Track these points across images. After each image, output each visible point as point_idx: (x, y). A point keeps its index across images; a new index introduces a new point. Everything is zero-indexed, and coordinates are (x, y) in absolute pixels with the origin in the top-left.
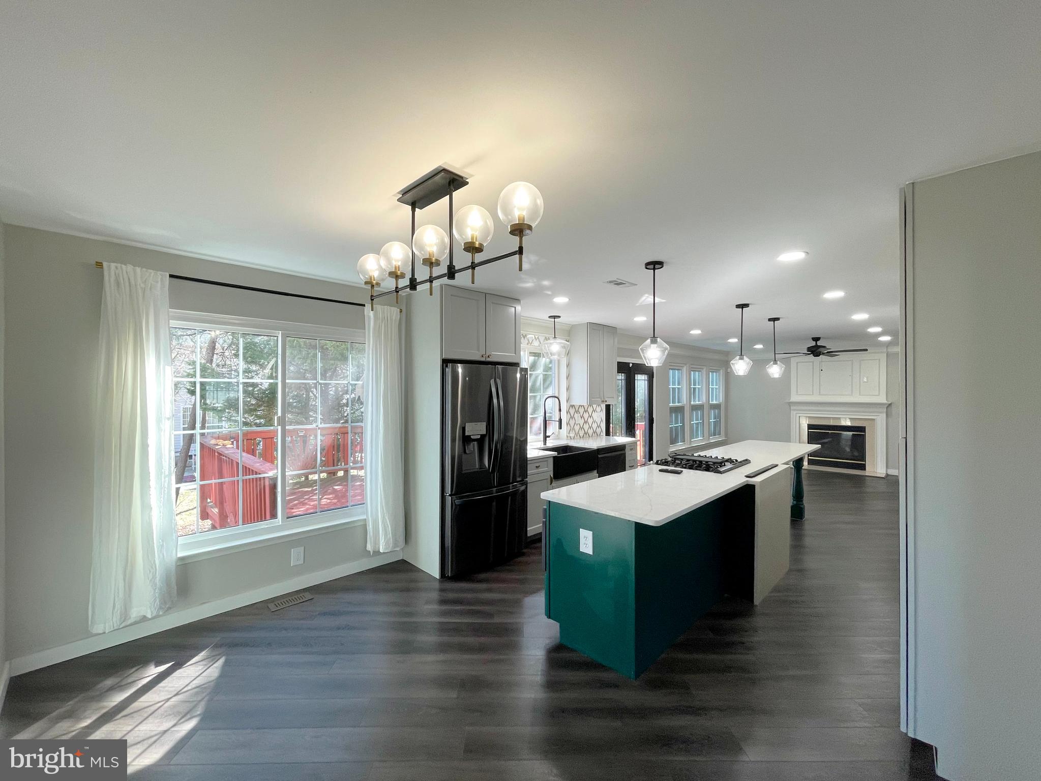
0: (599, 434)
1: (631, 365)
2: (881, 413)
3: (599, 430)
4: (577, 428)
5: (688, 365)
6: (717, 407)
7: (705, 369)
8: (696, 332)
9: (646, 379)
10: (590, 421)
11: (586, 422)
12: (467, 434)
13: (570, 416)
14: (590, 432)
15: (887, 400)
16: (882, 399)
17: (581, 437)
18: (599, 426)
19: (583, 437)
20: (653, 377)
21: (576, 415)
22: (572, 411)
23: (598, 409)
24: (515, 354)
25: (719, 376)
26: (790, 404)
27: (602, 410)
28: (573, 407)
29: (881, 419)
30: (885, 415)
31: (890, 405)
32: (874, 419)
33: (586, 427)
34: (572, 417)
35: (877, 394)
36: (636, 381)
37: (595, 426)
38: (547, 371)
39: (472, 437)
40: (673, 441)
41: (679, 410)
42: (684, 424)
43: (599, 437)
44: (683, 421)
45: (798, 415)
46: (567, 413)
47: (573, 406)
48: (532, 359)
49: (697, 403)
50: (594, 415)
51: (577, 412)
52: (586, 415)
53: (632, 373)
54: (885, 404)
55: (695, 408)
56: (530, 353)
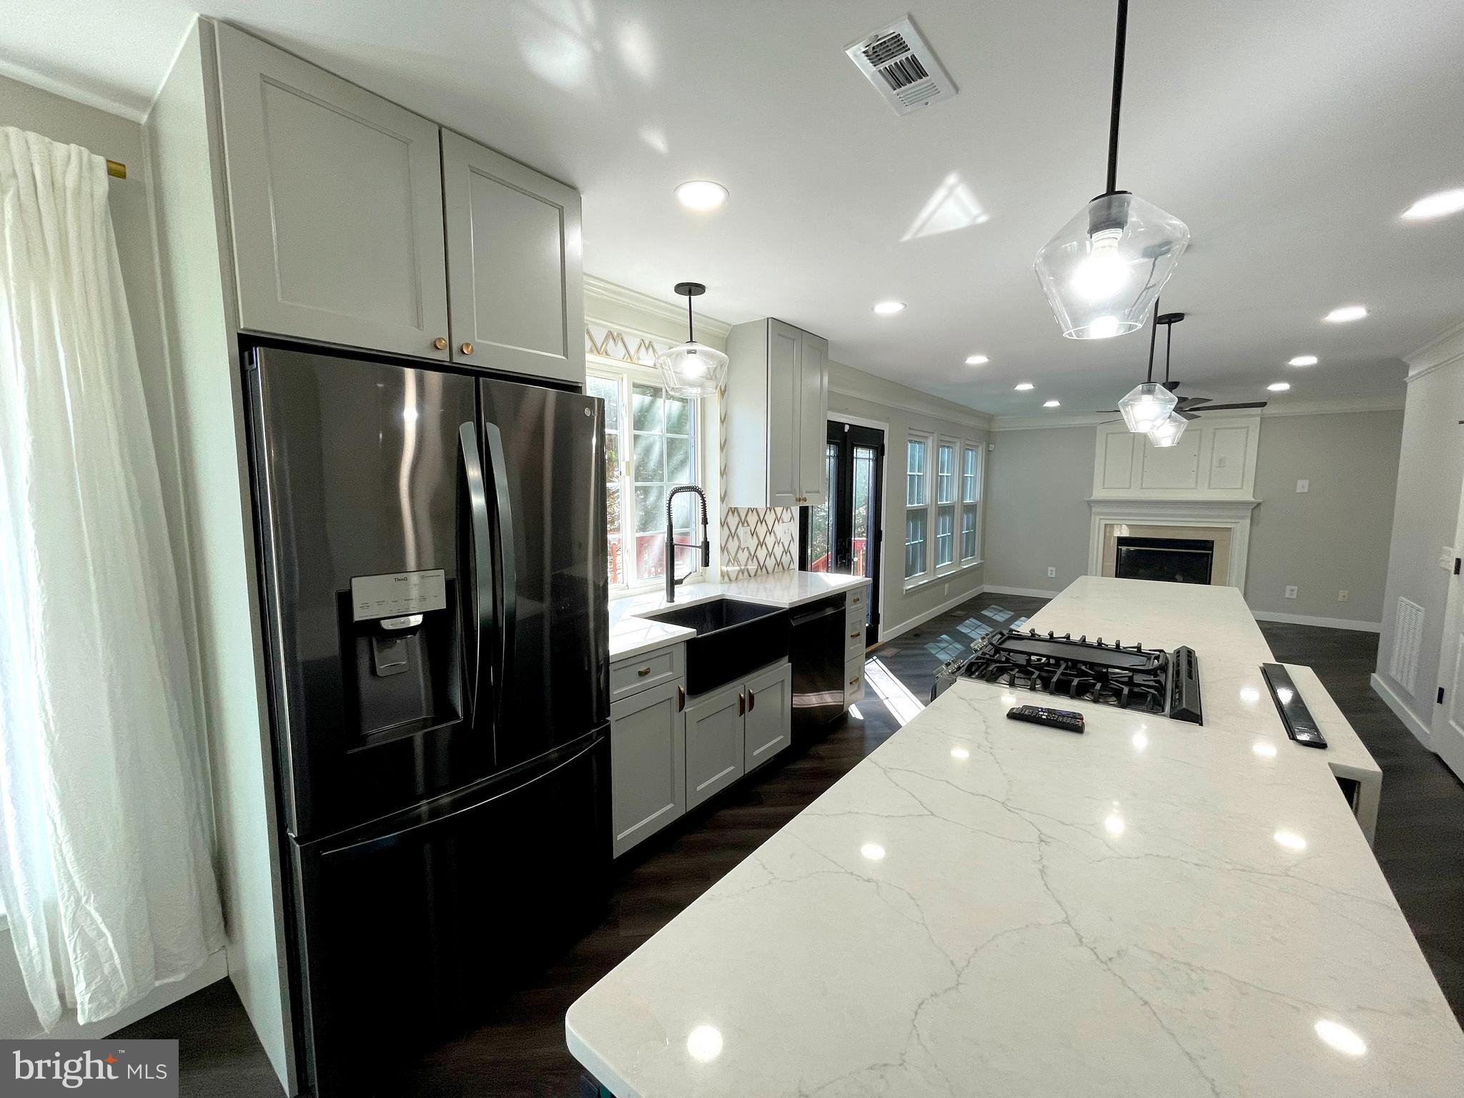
0: (786, 567)
1: (847, 428)
2: (1242, 518)
3: (786, 559)
4: (743, 556)
5: (935, 435)
6: (970, 509)
7: (958, 444)
8: (977, 360)
9: (871, 457)
10: (770, 541)
11: (761, 544)
12: (359, 615)
13: (728, 532)
14: (770, 563)
15: (1254, 497)
16: (1247, 495)
17: (752, 574)
18: (787, 551)
19: (755, 576)
20: (883, 454)
21: (741, 531)
22: (733, 521)
23: (786, 516)
24: (566, 354)
25: (976, 457)
26: (1090, 504)
27: (792, 517)
28: (736, 513)
29: (1241, 528)
30: (1248, 521)
31: (1259, 504)
32: (1231, 528)
33: (762, 554)
34: (733, 535)
35: (1239, 487)
36: (855, 460)
37: (778, 551)
38: (675, 432)
39: (387, 625)
40: (910, 571)
41: (918, 516)
42: (925, 540)
43: (786, 572)
44: (924, 536)
45: (1103, 522)
46: (722, 525)
47: (734, 511)
48: (639, 400)
49: (945, 502)
50: (779, 528)
51: (743, 522)
52: (762, 530)
53: (849, 446)
54: (1251, 503)
55: (945, 511)
56: (635, 386)
